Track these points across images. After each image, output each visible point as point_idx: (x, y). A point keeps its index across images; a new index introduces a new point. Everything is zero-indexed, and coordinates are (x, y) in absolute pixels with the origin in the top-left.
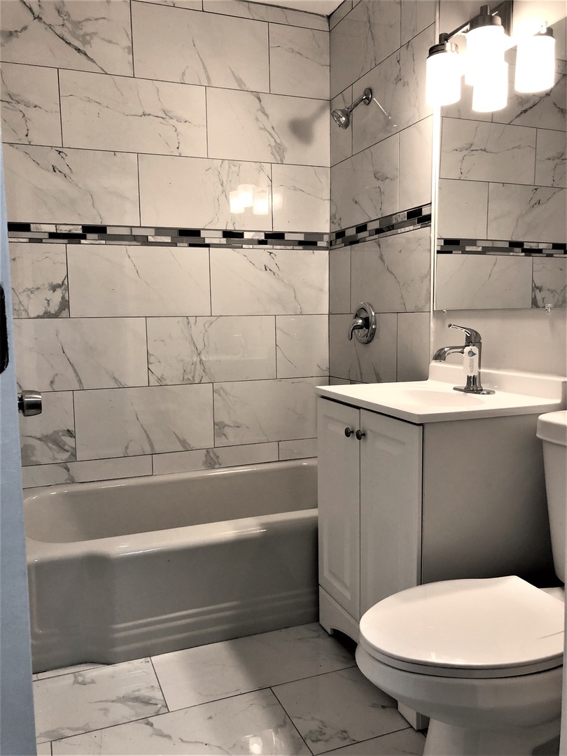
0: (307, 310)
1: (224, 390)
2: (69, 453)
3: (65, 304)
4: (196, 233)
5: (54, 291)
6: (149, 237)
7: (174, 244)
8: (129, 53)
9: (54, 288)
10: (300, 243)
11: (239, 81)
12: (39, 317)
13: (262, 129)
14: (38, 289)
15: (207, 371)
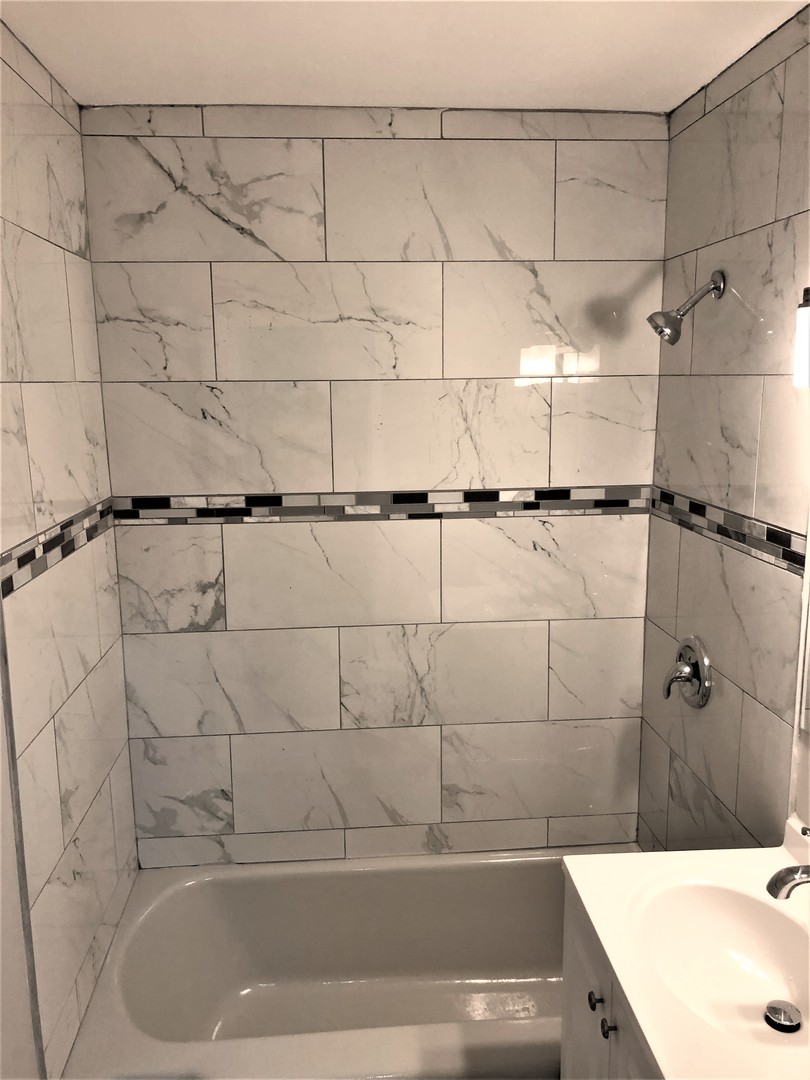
0: (606, 610)
1: (458, 737)
2: (223, 823)
3: (220, 611)
4: (421, 497)
5: (204, 593)
6: (347, 508)
7: (385, 516)
8: (319, 223)
9: (203, 589)
10: (598, 504)
11: (501, 246)
12: (182, 631)
13: (538, 321)
14: (181, 590)
15: (431, 706)
